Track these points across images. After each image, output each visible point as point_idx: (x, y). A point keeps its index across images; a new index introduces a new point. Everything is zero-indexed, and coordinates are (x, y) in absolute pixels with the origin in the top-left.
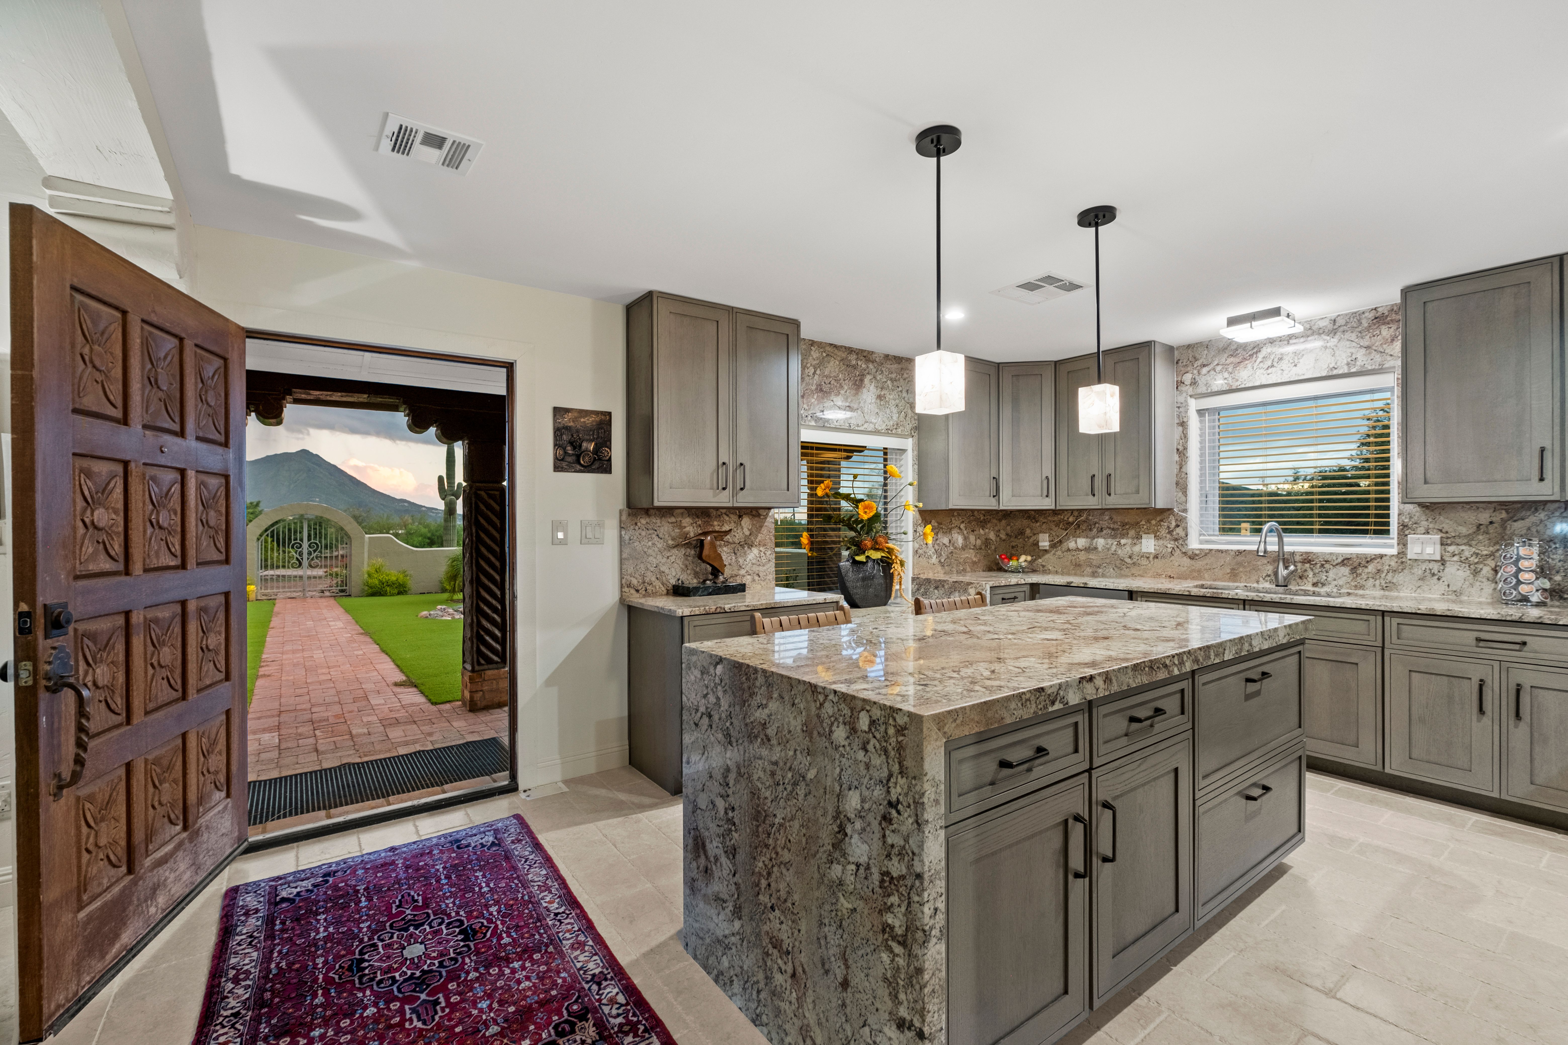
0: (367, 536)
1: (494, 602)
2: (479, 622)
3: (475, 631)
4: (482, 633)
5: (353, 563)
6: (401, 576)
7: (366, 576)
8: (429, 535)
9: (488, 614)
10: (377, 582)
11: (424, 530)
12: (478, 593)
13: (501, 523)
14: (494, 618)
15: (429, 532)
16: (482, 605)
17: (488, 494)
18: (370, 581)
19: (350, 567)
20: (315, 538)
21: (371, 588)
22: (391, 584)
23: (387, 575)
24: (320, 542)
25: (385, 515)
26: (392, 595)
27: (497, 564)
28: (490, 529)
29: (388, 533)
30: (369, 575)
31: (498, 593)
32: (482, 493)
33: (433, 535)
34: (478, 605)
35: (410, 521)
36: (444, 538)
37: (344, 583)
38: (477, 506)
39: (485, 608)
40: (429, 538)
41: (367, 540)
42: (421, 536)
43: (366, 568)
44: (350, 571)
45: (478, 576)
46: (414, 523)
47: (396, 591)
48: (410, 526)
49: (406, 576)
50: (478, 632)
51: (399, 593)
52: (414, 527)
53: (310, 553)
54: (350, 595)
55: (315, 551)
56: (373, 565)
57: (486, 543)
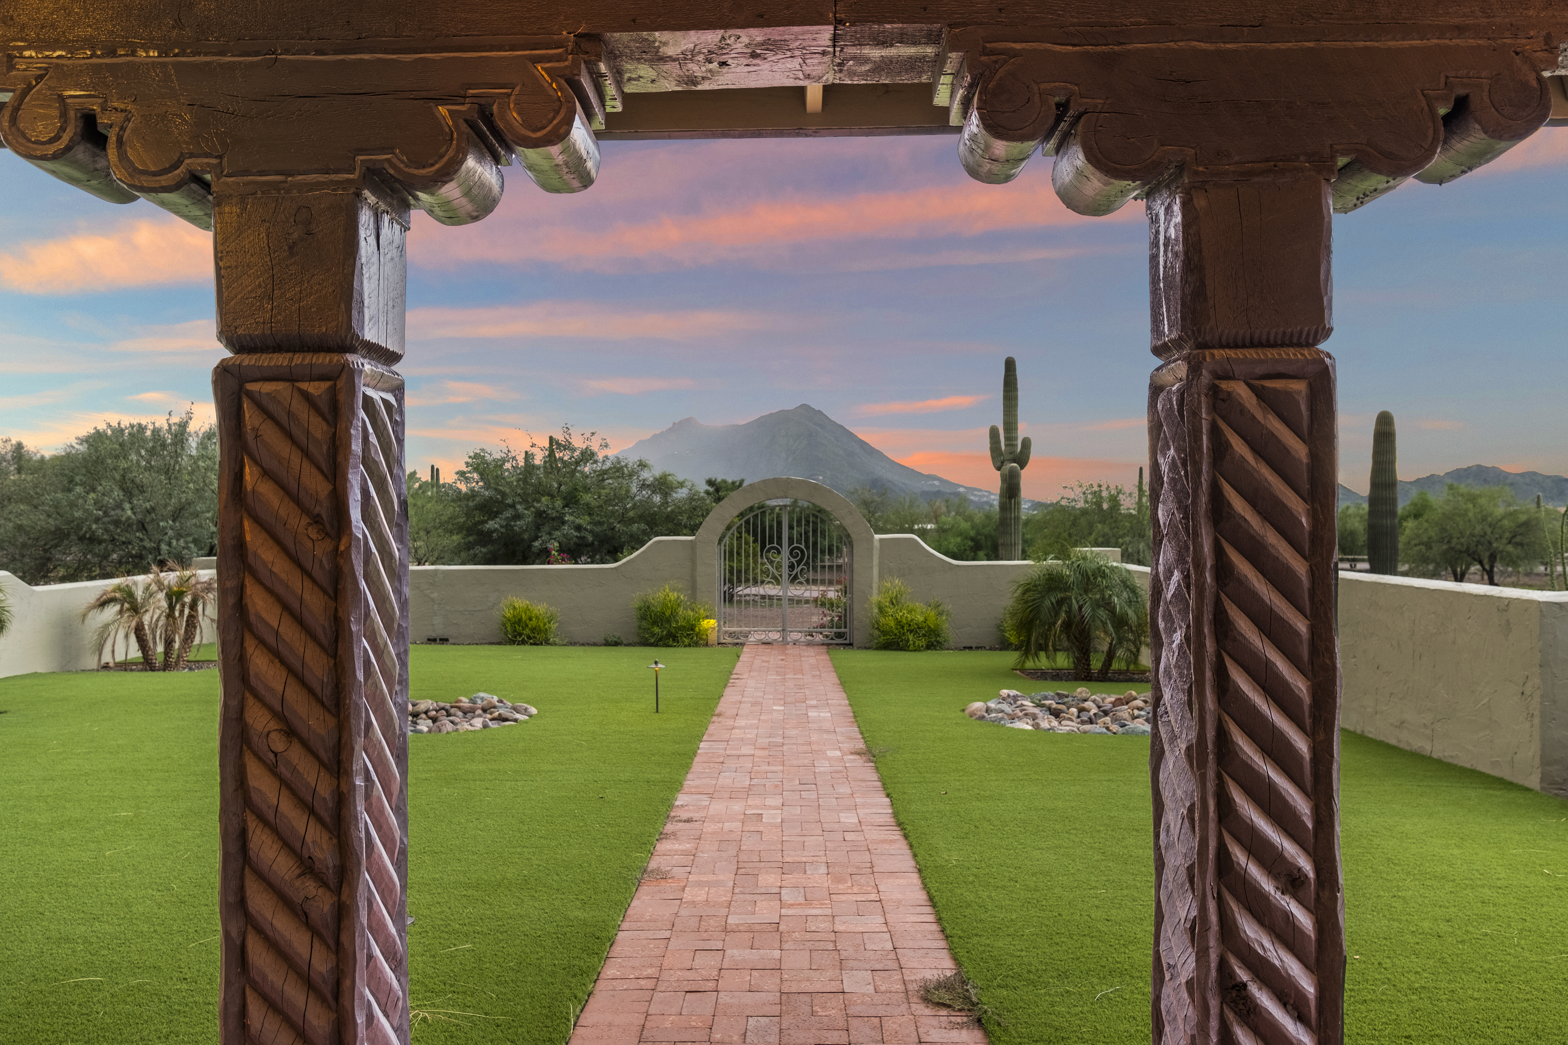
0: (877, 537)
1: (1290, 848)
2: (1228, 930)
3: (1213, 957)
4: (1243, 975)
5: (856, 585)
6: (933, 614)
7: (876, 610)
8: (972, 533)
9: (1264, 897)
10: (892, 624)
11: (965, 525)
12: (1225, 806)
13: (1313, 515)
14: (1288, 917)
15: (973, 528)
16: (1240, 856)
17: (1260, 394)
18: (882, 620)
19: (852, 593)
20: (799, 542)
21: (884, 633)
22: (915, 629)
23: (910, 612)
24: (807, 547)
25: (908, 499)
26: (917, 650)
27: (1300, 685)
28: (1272, 538)
29: (912, 531)
30: (881, 610)
31: (1302, 806)
32: (1241, 391)
33: (978, 533)
34: (1223, 854)
35: (944, 509)
36: (1000, 541)
37: (844, 619)
38: (1220, 448)
39: (1255, 871)
40: (972, 539)
41: (876, 544)
42: (961, 534)
43: (875, 598)
44: (852, 599)
45: (1222, 735)
46: (949, 512)
47: (923, 642)
48: (943, 518)
49: (940, 614)
50: (1223, 966)
51: (930, 647)
52: (948, 520)
53: (791, 567)
54: (851, 644)
55: (799, 563)
56: (887, 591)
57: (1254, 595)
